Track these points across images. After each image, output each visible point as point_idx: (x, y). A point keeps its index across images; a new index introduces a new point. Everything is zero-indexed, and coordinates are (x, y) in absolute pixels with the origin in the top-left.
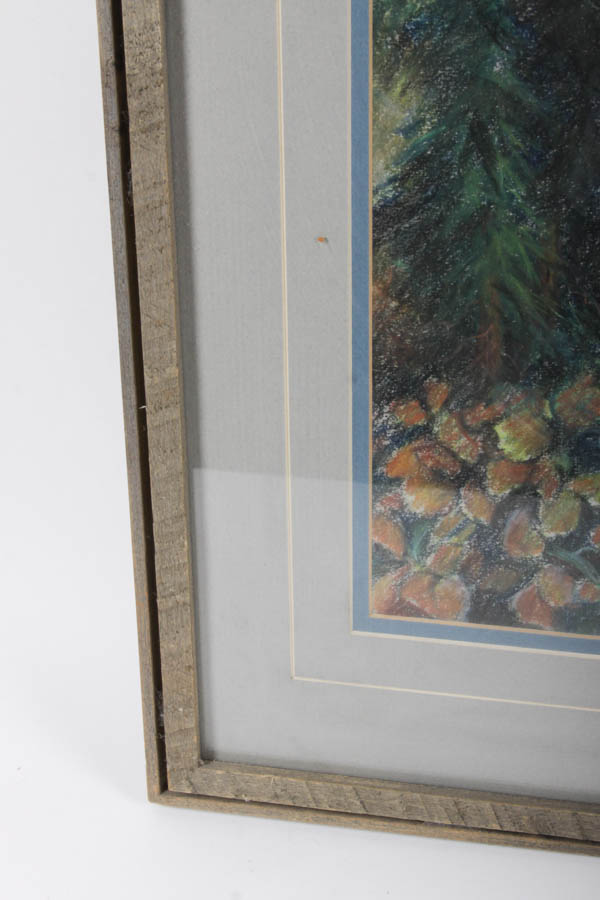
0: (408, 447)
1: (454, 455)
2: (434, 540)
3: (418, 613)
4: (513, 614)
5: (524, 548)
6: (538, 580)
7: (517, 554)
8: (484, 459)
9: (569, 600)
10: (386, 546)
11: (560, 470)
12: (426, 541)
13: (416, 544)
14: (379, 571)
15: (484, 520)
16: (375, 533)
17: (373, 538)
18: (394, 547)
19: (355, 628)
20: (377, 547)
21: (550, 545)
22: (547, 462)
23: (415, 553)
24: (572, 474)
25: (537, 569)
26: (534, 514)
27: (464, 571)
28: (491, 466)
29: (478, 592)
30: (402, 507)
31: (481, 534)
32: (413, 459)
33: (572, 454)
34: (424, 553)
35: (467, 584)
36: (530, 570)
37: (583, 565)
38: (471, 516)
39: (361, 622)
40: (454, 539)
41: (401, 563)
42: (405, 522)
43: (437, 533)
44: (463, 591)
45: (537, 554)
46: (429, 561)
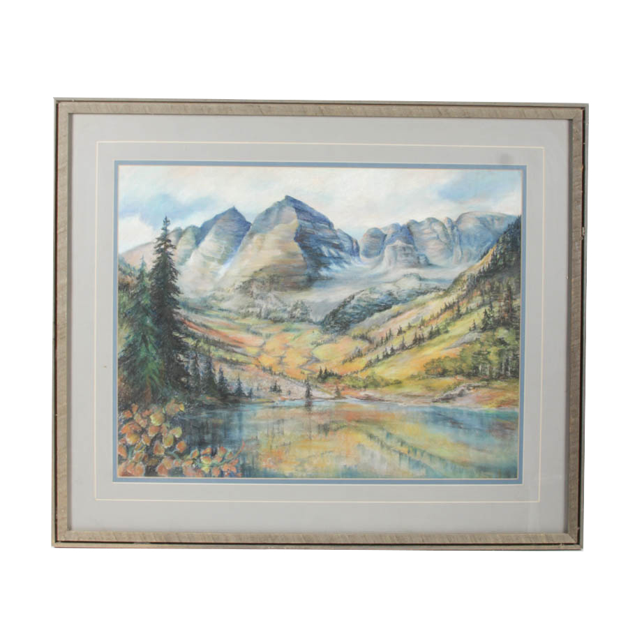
0: (127, 424)
1: (140, 425)
2: (135, 452)
3: (130, 475)
4: (157, 473)
5: (160, 452)
6: (164, 461)
7: (157, 454)
8: (148, 426)
9: (172, 467)
10: (122, 455)
11: (168, 428)
12: (133, 452)
13: (130, 453)
14: (120, 463)
15: (148, 444)
16: (119, 450)
17: (118, 453)
18: (124, 455)
19: (114, 481)
20: (119, 455)
21: (166, 450)
22: (164, 425)
23: (130, 456)
24: (171, 428)
25: (163, 458)
26: (161, 441)
27: (143, 460)
28: (150, 428)
29: (148, 467)
30: (126, 442)
31: (147, 449)
32: (129, 428)
33: (171, 423)
34: (132, 456)
35: (144, 464)
36: (161, 459)
37: (175, 455)
38: (145, 443)
39: (115, 479)
40: (140, 451)
41: (126, 460)
42: (127, 447)
43: (136, 449)
44: (143, 467)
45: (163, 453)
46: (134, 458)
